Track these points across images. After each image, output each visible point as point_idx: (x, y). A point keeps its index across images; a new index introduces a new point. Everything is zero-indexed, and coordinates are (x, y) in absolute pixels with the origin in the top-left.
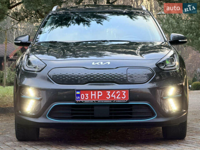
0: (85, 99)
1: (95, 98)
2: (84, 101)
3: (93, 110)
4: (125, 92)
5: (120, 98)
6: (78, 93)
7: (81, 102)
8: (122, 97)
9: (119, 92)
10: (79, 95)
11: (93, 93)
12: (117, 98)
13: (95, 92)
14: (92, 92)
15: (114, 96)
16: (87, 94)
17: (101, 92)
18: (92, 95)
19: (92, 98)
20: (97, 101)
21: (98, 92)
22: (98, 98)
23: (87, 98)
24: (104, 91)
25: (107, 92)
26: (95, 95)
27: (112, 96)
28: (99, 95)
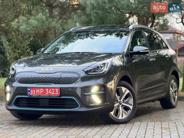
2: (32, 95)
6: (29, 89)
8: (56, 93)
9: (54, 89)
13: (39, 89)
17: (42, 89)
19: (37, 93)
22: (41, 93)
23: (34, 93)
27: (49, 92)
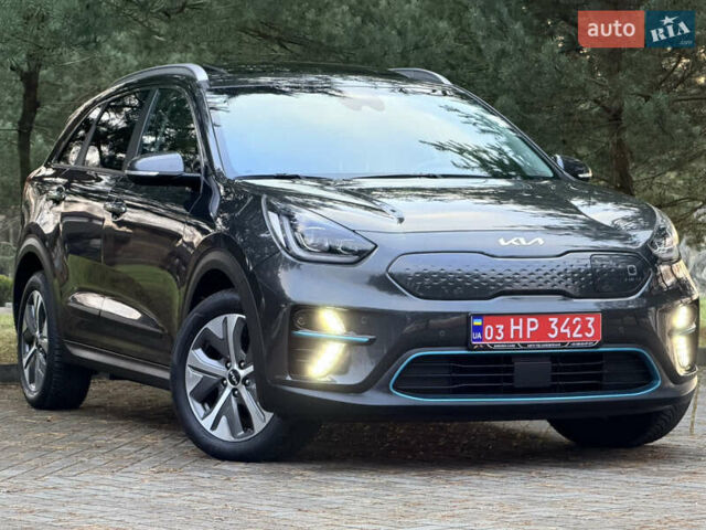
0: (494, 339)
1: (521, 336)
2: (492, 345)
3: (511, 370)
4: (592, 319)
5: (580, 336)
6: (478, 323)
7: (485, 348)
8: (587, 334)
9: (579, 319)
10: (479, 329)
11: (516, 324)
12: (575, 335)
13: (521, 320)
14: (512, 320)
15: (568, 331)
16: (502, 327)
17: (536, 321)
18: (513, 328)
20: (525, 345)
21: (529, 320)
22: (529, 336)
23: (499, 335)
24: (543, 316)
25: (551, 319)
26: (520, 327)
27: (562, 330)
28: (529, 329)
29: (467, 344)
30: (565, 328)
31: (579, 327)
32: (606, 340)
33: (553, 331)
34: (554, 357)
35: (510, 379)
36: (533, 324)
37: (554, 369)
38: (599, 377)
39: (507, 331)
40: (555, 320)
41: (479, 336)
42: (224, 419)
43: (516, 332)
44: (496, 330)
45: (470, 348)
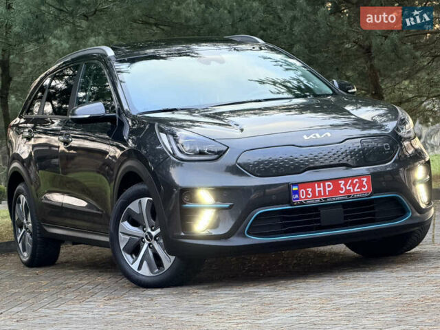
0: (306, 198)
1: (322, 194)
2: (306, 201)
3: (319, 215)
4: (365, 179)
5: (359, 190)
6: (295, 188)
7: (301, 203)
8: (363, 189)
9: (357, 180)
10: (297, 192)
11: (319, 187)
14: (316, 185)
15: (351, 188)
16: (310, 190)
18: (317, 189)
19: (317, 195)
20: (326, 199)
21: (327, 184)
23: (309, 195)
24: (335, 180)
25: (340, 182)
26: (322, 189)
27: (348, 188)
28: (327, 189)
29: (290, 202)
30: (349, 186)
31: (358, 185)
32: (375, 191)
33: (342, 189)
34: (344, 205)
35: (319, 221)
36: (329, 186)
37: (345, 212)
38: (373, 214)
39: (314, 191)
40: (343, 182)
41: (297, 196)
42: (145, 263)
43: (320, 192)
44: (307, 192)
45: (292, 204)
